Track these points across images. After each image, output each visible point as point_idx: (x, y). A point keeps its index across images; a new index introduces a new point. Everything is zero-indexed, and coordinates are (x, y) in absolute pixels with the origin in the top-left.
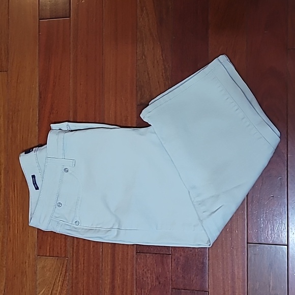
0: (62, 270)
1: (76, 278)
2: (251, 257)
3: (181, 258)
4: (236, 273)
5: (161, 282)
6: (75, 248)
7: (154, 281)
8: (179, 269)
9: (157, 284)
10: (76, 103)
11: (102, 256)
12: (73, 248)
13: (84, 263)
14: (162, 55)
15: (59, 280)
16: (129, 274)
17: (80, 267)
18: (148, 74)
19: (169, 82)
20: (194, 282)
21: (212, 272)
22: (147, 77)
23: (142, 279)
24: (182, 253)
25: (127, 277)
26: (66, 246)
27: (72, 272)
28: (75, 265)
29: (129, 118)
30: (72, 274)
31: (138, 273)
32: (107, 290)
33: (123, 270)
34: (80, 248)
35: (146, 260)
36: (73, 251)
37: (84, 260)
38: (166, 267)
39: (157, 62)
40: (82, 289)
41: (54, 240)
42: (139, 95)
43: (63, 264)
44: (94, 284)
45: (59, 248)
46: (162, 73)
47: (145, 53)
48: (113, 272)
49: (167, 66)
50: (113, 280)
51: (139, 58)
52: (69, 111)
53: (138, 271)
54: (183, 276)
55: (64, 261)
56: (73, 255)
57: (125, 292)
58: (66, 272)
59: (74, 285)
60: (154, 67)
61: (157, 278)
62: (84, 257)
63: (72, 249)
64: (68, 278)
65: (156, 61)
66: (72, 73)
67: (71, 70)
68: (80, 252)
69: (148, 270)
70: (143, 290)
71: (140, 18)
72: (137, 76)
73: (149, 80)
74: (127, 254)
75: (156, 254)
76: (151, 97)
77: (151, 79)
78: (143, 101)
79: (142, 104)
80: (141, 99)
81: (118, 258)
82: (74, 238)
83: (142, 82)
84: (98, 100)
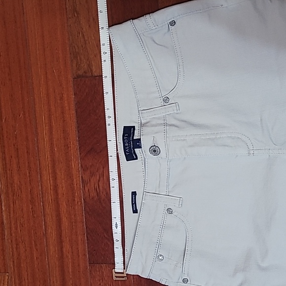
6: (15, 261)
11: (49, 270)
13: (28, 279)
17: (23, 283)
18: (83, 36)
22: (82, 40)
26: (4, 259)
28: (17, 282)
29: (65, 96)
34: (22, 261)
35: (103, 272)
36: (14, 266)
37: (28, 275)
42: (74, 65)
43: (4, 280)
47: (77, 10)
51: (70, 16)
55: (4, 277)
56: (14, 270)
60: (89, 26)
62: (27, 271)
63: (12, 263)
65: (91, 19)
68: (22, 265)
73: (85, 43)
74: (79, 265)
76: (90, 66)
77: (87, 42)
78: (80, 73)
79: (78, 76)
80: (78, 69)
81: (68, 271)
82: (13, 249)
83: (76, 48)
84: (24, 75)
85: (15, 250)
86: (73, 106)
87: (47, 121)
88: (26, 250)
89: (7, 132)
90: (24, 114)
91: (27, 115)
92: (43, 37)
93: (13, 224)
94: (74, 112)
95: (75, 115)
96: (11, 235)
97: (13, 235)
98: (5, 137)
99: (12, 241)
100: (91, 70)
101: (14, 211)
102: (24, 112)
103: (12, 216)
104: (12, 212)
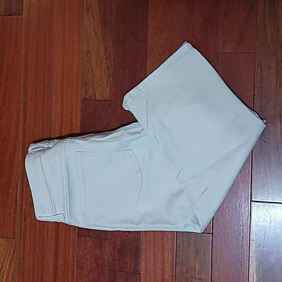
0: (10, 250)
1: (23, 258)
2: (180, 243)
3: (118, 242)
4: (166, 258)
5: (99, 264)
6: (22, 231)
7: (93, 262)
8: (115, 252)
9: (95, 265)
10: (26, 96)
11: (47, 238)
12: (21, 231)
13: (30, 245)
14: (105, 54)
15: (8, 259)
16: (71, 255)
17: (26, 247)
18: (92, 71)
19: (111, 80)
20: (128, 265)
21: (145, 256)
22: (91, 74)
23: (83, 260)
24: (119, 238)
25: (69, 258)
26: (14, 228)
27: (20, 252)
28: (22, 246)
29: (74, 112)
30: (20, 254)
31: (78, 255)
32: (51, 270)
33: (66, 252)
34: (27, 231)
35: (87, 244)
36: (21, 233)
37: (30, 241)
38: (103, 250)
39: (101, 60)
40: (28, 268)
41: (4, 222)
42: (83, 91)
43: (12, 244)
44: (39, 264)
45: (8, 230)
46: (105, 71)
47: (90, 52)
48: (56, 254)
49: (109, 65)
50: (56, 261)
51: (84, 56)
52: (20, 104)
53: (79, 253)
54: (118, 259)
55: (12, 242)
56: (21, 237)
57: (66, 271)
58: (14, 253)
59: (21, 264)
60: (97, 65)
61: (96, 260)
62: (30, 239)
63: (19, 231)
64: (15, 258)
65: (99, 60)
66: (23, 68)
67: (23, 65)
68: (27, 234)
69: (87, 253)
70: (82, 271)
71: (86, 19)
72: (82, 72)
73: (93, 76)
74: (70, 237)
75: (95, 238)
76: (94, 92)
77: (95, 76)
78: (87, 96)
79: (85, 99)
80: (86, 94)
81: (61, 241)
82: (21, 221)
83: (86, 79)
84: (46, 94)
85: (23, 221)
86: (79, 120)
87: (59, 129)
88: (31, 222)
89: (28, 133)
90: (43, 122)
91: (45, 123)
92: (64, 68)
93: (24, 202)
94: (79, 124)
95: (80, 126)
96: (22, 210)
97: (23, 210)
98: (26, 137)
99: (21, 215)
100: (95, 96)
101: (26, 192)
102: (43, 120)
103: (24, 195)
104: (24, 194)
